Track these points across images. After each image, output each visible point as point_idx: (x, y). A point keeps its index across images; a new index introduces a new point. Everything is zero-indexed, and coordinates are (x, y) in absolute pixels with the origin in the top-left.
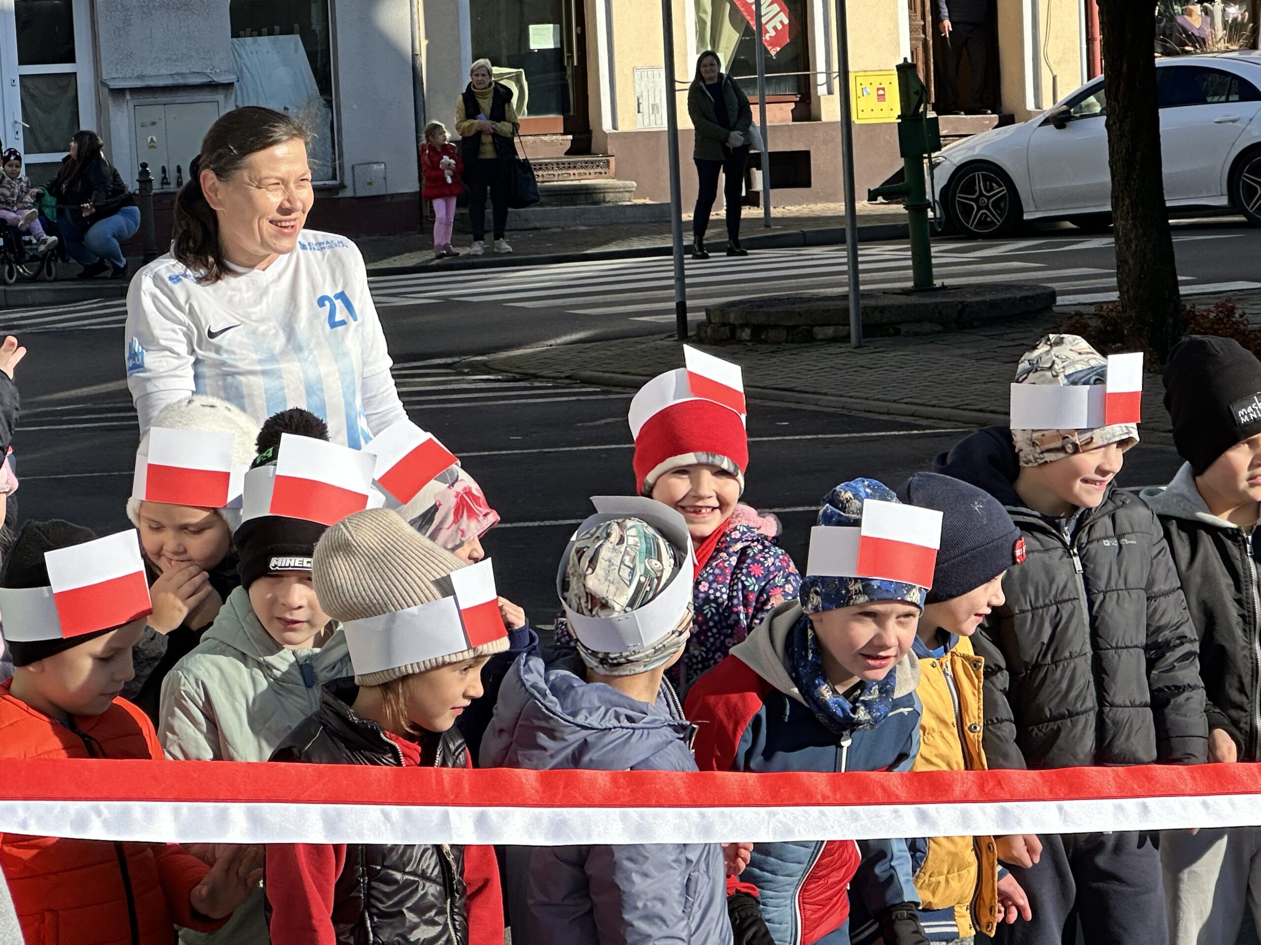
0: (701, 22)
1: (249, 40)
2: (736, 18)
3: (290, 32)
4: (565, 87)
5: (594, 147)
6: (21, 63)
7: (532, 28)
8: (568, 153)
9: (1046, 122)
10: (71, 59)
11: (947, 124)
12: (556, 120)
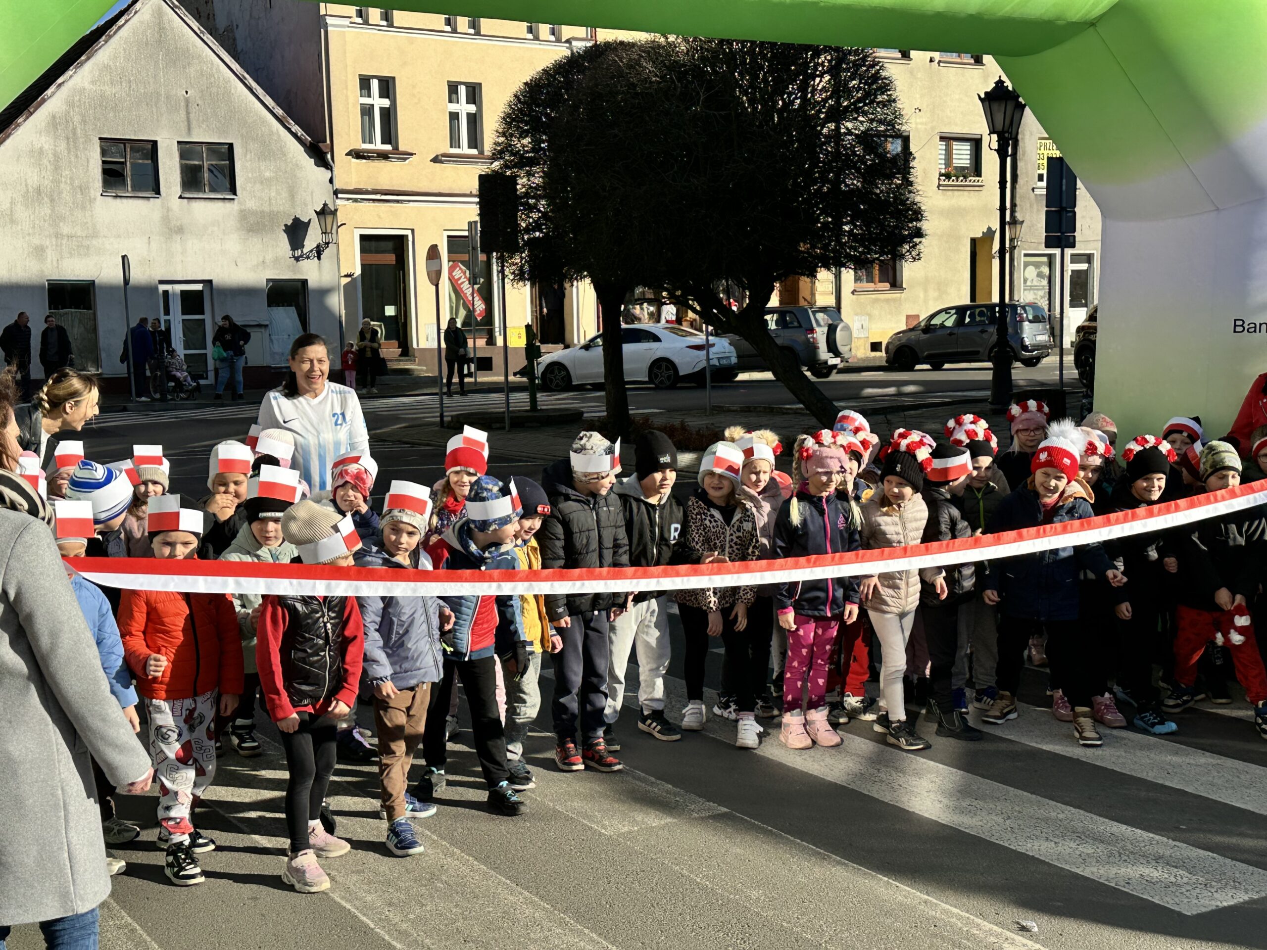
0: (451, 308)
1: (275, 308)
2: (465, 306)
3: (290, 305)
4: (399, 331)
5: (410, 353)
6: (183, 314)
7: (387, 308)
8: (400, 355)
9: (581, 348)
10: (203, 313)
11: (544, 348)
12: (395, 343)
